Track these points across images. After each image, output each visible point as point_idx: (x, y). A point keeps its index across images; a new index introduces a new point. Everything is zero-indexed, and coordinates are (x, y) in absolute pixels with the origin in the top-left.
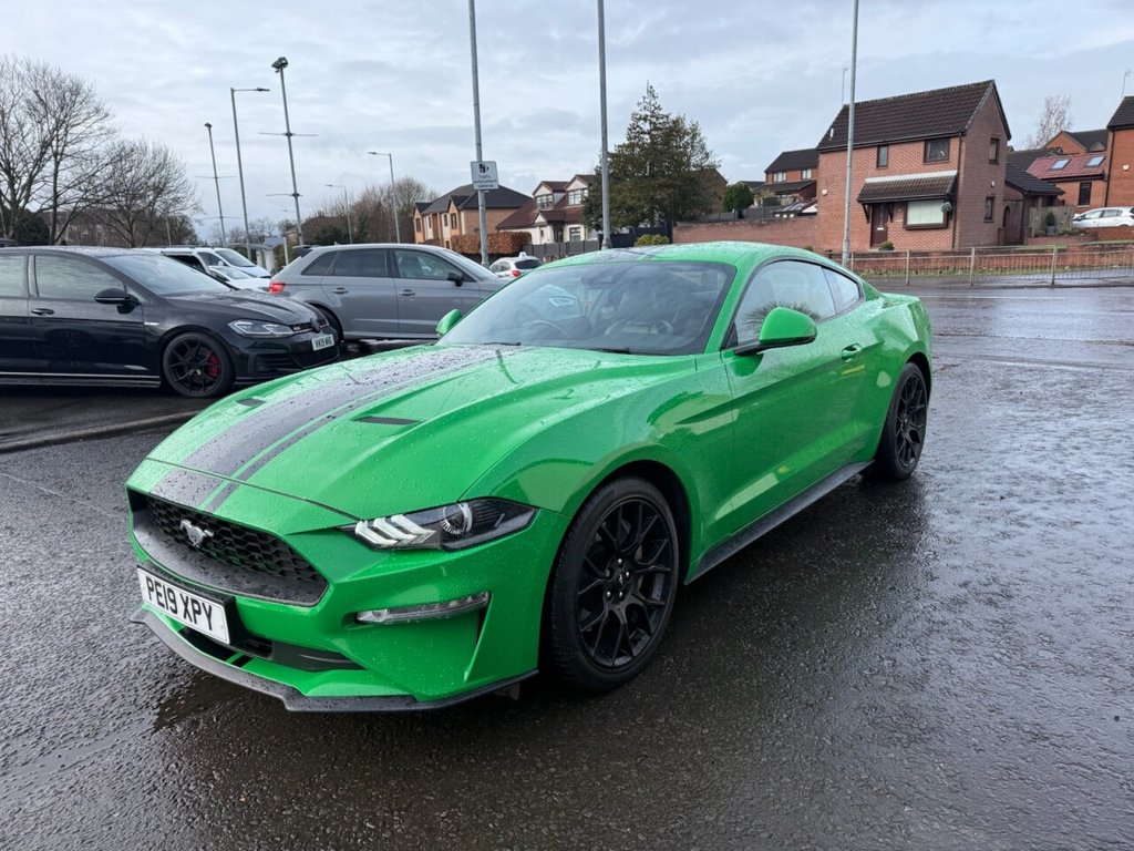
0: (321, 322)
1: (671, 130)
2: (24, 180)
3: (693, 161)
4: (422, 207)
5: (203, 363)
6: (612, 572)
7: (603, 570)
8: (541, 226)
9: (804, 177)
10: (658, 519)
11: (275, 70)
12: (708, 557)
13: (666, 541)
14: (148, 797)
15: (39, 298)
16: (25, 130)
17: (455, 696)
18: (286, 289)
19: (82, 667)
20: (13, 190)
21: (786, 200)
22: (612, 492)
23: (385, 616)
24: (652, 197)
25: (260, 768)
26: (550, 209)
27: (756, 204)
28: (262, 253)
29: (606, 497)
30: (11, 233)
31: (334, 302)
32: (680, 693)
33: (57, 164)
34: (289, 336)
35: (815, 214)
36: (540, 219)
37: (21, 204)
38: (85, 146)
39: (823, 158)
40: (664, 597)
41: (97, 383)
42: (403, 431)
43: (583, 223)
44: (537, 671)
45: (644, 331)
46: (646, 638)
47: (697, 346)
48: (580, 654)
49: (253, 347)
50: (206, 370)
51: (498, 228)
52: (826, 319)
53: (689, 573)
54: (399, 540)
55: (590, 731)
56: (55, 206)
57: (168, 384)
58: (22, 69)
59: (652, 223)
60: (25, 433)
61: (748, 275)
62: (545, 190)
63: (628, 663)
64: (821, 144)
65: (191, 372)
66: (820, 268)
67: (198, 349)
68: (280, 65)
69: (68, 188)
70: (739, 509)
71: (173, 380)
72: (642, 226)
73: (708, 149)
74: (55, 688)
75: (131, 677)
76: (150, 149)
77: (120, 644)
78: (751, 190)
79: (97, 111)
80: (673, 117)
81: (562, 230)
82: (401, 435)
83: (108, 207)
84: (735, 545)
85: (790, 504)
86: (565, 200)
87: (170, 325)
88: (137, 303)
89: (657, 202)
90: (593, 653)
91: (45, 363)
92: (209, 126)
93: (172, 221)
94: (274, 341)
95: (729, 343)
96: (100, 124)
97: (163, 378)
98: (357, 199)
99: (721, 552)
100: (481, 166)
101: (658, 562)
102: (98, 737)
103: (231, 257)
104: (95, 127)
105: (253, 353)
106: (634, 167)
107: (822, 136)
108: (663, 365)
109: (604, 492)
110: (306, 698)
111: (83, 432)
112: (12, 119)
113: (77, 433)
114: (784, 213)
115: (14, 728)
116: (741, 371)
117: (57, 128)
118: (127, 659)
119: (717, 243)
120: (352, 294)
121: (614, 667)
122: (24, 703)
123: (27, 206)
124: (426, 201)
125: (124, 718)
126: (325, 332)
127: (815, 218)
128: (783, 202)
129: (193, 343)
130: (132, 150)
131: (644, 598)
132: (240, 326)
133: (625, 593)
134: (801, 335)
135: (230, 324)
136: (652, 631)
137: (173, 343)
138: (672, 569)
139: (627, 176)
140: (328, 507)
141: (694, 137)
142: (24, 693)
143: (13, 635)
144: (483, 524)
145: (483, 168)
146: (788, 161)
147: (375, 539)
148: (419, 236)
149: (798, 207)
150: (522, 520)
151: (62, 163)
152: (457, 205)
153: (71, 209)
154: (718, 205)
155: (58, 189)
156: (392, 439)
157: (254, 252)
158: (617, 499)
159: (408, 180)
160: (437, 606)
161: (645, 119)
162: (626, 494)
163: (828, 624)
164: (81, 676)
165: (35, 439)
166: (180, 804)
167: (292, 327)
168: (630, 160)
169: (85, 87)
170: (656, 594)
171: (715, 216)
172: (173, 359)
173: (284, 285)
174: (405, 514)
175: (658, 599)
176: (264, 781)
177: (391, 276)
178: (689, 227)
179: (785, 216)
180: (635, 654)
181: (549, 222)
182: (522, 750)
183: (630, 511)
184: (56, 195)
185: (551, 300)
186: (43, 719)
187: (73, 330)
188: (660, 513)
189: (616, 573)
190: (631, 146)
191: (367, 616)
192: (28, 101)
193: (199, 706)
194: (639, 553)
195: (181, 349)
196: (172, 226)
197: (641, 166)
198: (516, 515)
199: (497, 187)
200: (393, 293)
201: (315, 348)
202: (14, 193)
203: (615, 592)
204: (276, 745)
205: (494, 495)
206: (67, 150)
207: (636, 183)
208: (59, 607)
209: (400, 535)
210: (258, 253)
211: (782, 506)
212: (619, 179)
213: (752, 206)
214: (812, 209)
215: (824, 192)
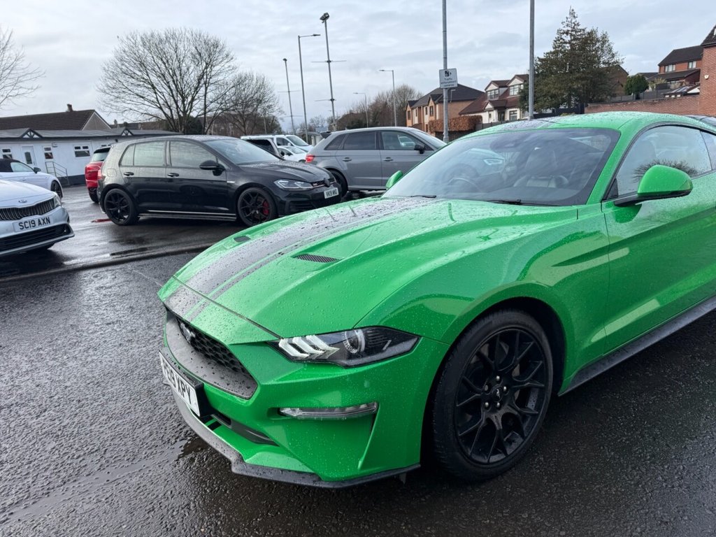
0: (331, 180)
1: (586, 39)
2: (190, 99)
3: (602, 60)
4: (412, 103)
5: (259, 206)
6: (490, 388)
7: (481, 386)
8: (490, 110)
9: (690, 67)
10: (534, 344)
11: (322, 21)
12: (582, 373)
13: (541, 362)
14: (147, 515)
15: (172, 167)
16: (191, 70)
17: (349, 480)
18: (315, 159)
19: (140, 408)
20: (184, 105)
21: (674, 85)
22: (491, 322)
23: (298, 413)
24: (570, 87)
25: (221, 505)
26: (497, 99)
27: (650, 89)
28: (315, 137)
29: (484, 327)
30: (183, 129)
31: (343, 167)
32: (545, 491)
33: (206, 88)
34: (310, 190)
35: (698, 93)
36: (489, 106)
37: (188, 113)
38: (220, 78)
39: (706, 52)
40: (538, 408)
41: (202, 218)
42: (323, 267)
43: (520, 108)
44: (420, 466)
45: (543, 184)
46: (519, 440)
47: (581, 199)
48: (458, 454)
49: (289, 196)
50: (261, 210)
51: (460, 114)
52: (703, 174)
53: (562, 388)
54: (311, 354)
55: (463, 515)
56: (205, 113)
57: (241, 219)
58: (188, 35)
59: (570, 105)
60: (157, 247)
61: (631, 138)
62: (493, 87)
63: (502, 460)
64: (705, 41)
65: (253, 212)
66: (698, 131)
67: (257, 199)
68: (325, 18)
69: (212, 102)
70: (610, 335)
71: (243, 217)
72: (562, 107)
73: (614, 51)
74: (121, 421)
75: (165, 419)
76: (255, 78)
77: (167, 393)
78: (647, 79)
79: (227, 56)
80: (588, 30)
81: (504, 113)
82: (321, 271)
83: (232, 113)
84: (607, 364)
85: (660, 329)
86: (507, 93)
87: (241, 183)
88: (224, 169)
89: (574, 90)
90: (469, 452)
91: (179, 205)
92: (285, 60)
93: (268, 120)
94: (301, 193)
95: (609, 196)
96: (228, 64)
97: (238, 216)
98: (373, 101)
99: (595, 369)
100: (446, 72)
101: (534, 378)
102: (134, 462)
103: (295, 140)
104: (226, 66)
105: (288, 201)
106: (558, 67)
107: (707, 35)
108: (551, 214)
109: (483, 323)
110: (246, 464)
111: (188, 248)
112: (184, 65)
113: (184, 248)
114: (673, 94)
115: (91, 447)
116: (620, 219)
117: (206, 68)
118: (166, 405)
119: (606, 113)
120: (354, 161)
121: (489, 463)
122: (101, 430)
123: (191, 114)
124: (415, 99)
125: (153, 450)
126: (335, 186)
127: (698, 97)
128: (672, 86)
129: (254, 194)
130: (245, 78)
131: (519, 409)
132: (281, 184)
133: (502, 404)
134: (677, 188)
135: (275, 182)
136: (526, 435)
137: (243, 194)
138: (547, 385)
139: (552, 73)
140: (260, 326)
141: (604, 43)
142: (104, 422)
143: (111, 380)
144: (373, 347)
145: (447, 73)
146: (677, 56)
147: (293, 352)
148: (409, 122)
149: (684, 89)
150: (406, 346)
151: (209, 88)
152: (434, 101)
153: (213, 115)
154: (621, 90)
155: (207, 103)
156: (315, 273)
157: (310, 136)
158: (495, 329)
159: (404, 86)
160: (336, 409)
161: (567, 33)
162: (503, 325)
163: (688, 441)
164: (138, 415)
165: (161, 251)
166: (164, 526)
167: (312, 183)
168: (554, 62)
169: (221, 43)
170: (531, 405)
171: (618, 98)
172: (243, 204)
173: (314, 156)
174: (317, 335)
175: (532, 408)
176: (220, 516)
177: (378, 148)
178: (597, 107)
179: (673, 96)
180: (509, 453)
181: (495, 108)
182: (406, 525)
183: (508, 337)
184: (206, 107)
185: (485, 161)
186: (108, 443)
187: (194, 186)
188: (537, 340)
189: (494, 388)
190: (556, 53)
191: (287, 411)
192: (192, 54)
193: (199, 447)
194: (516, 371)
195: (248, 198)
196: (267, 123)
197: (564, 66)
198: (401, 341)
199: (456, 86)
200: (379, 160)
201: (326, 197)
202: (184, 108)
203: (492, 402)
204: (236, 487)
205: (381, 324)
206: (211, 81)
207: (558, 78)
208: (140, 364)
209: (312, 350)
210: (312, 137)
211: (653, 331)
212: (546, 76)
213: (647, 91)
214: (696, 90)
215: (706, 77)
